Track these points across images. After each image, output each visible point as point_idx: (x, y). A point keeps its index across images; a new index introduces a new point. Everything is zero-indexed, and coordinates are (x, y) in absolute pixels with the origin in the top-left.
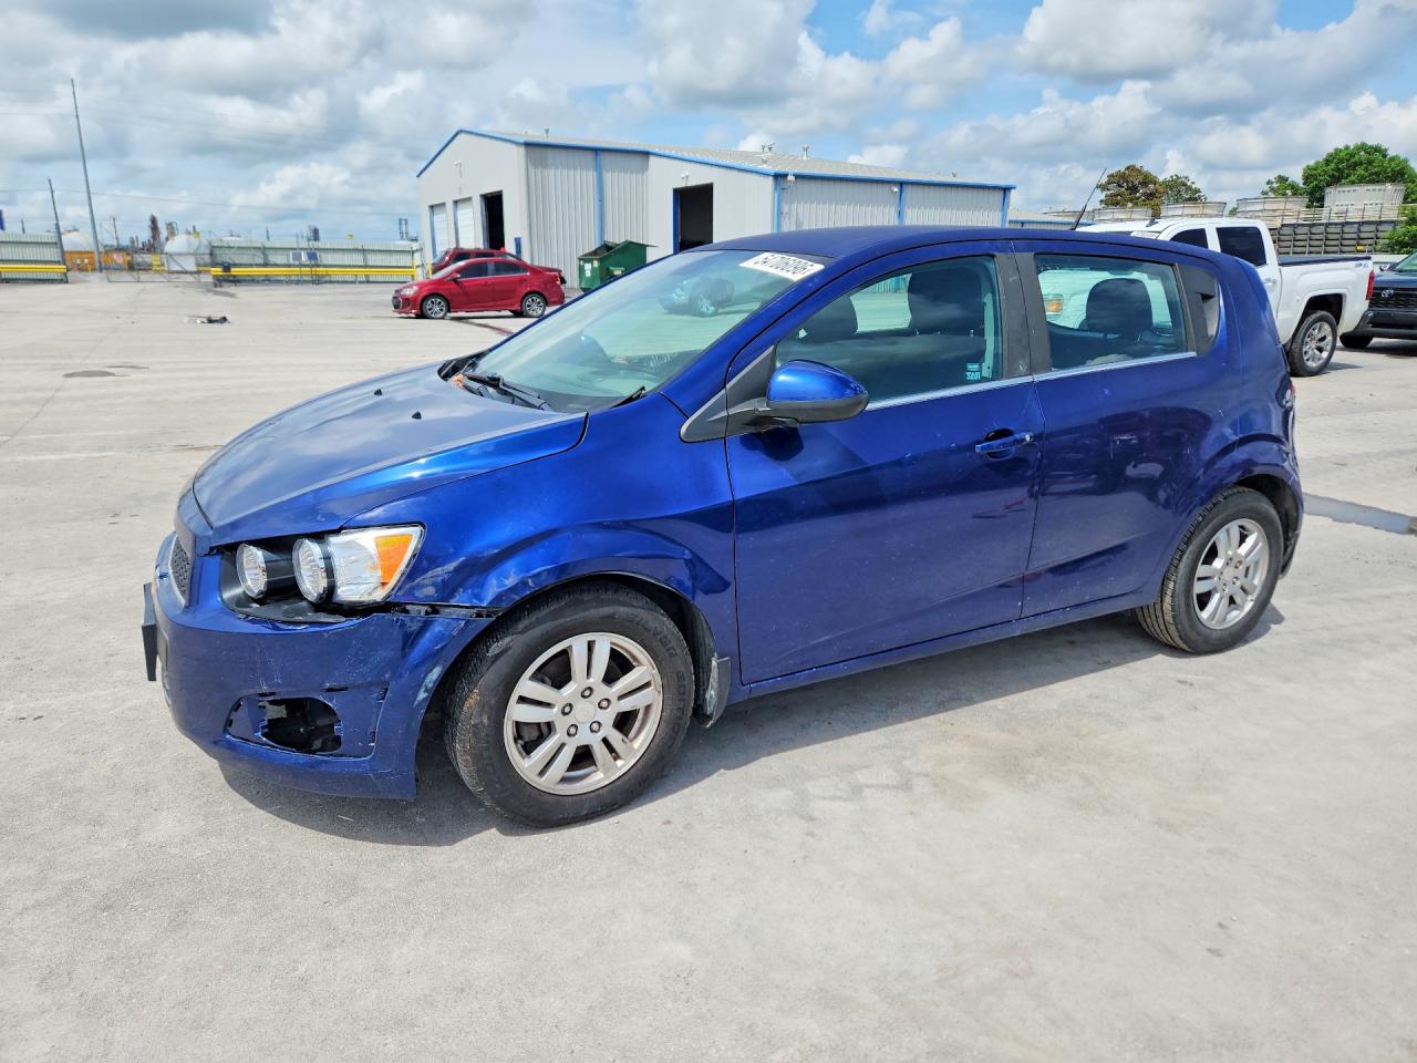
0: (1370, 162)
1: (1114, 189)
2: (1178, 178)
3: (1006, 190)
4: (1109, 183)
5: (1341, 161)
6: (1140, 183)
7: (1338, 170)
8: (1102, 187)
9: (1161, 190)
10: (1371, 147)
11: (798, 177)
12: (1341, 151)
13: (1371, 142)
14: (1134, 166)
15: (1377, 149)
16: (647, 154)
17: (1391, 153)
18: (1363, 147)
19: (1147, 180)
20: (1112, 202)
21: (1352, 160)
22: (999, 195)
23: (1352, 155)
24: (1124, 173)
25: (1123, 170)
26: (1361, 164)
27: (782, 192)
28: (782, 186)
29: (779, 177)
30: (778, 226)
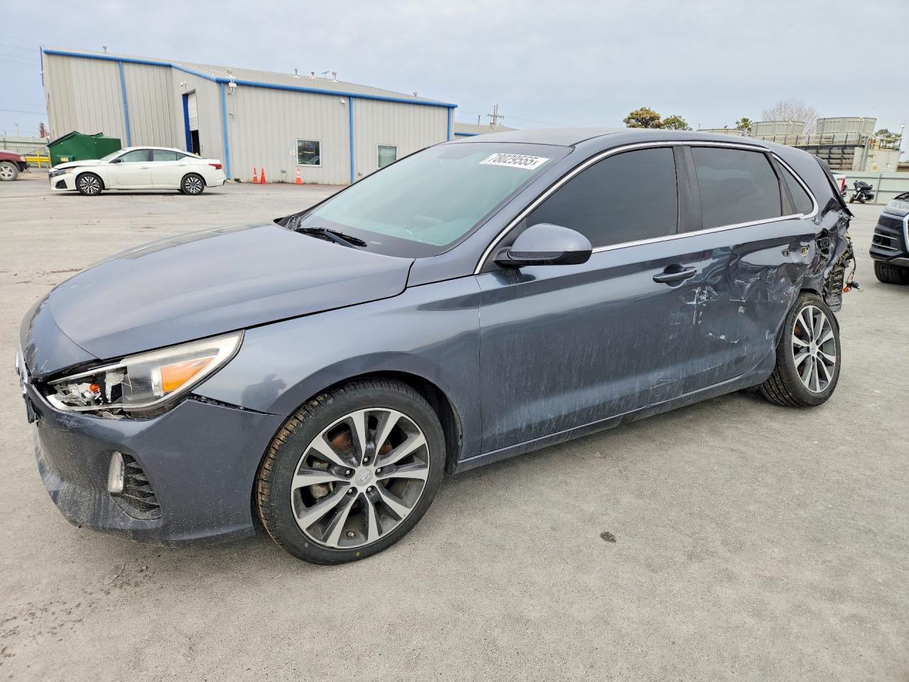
1: (633, 123)
3: (450, 108)
4: (631, 118)
6: (649, 119)
9: (662, 123)
11: (239, 84)
14: (645, 108)
16: (170, 66)
19: (654, 117)
22: (444, 112)
27: (227, 97)
28: (227, 91)
29: (223, 83)
30: (226, 125)
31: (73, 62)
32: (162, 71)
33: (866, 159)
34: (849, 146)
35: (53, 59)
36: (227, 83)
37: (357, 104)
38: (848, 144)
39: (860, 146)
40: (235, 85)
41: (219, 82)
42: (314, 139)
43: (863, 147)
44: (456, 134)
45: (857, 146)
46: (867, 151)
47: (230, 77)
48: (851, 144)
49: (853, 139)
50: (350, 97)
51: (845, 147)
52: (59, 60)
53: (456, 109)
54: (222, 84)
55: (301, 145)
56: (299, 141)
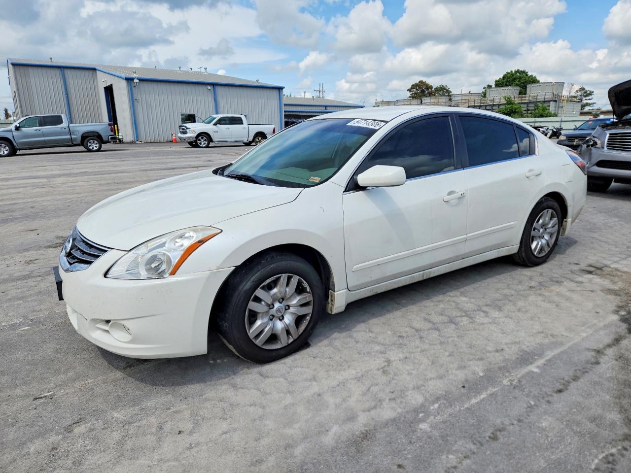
0: (520, 78)
1: (414, 91)
3: (280, 89)
5: (508, 78)
6: (425, 88)
7: (507, 81)
8: (409, 90)
9: (434, 91)
10: (521, 71)
12: (509, 73)
13: (521, 69)
14: (422, 81)
15: (524, 72)
16: (94, 69)
17: (530, 74)
18: (518, 71)
19: (429, 87)
20: (415, 97)
21: (513, 77)
23: (513, 75)
24: (418, 84)
25: (418, 82)
26: (517, 79)
27: (134, 88)
28: (133, 85)
29: (129, 80)
30: (133, 106)
31: (31, 70)
32: (90, 72)
33: (558, 109)
34: (547, 101)
35: (17, 68)
37: (218, 89)
38: (546, 100)
39: (554, 101)
40: (138, 81)
41: (127, 79)
42: (192, 112)
43: (556, 101)
44: (285, 105)
45: (551, 101)
46: (559, 104)
47: (134, 76)
48: (549, 99)
49: (549, 97)
50: (214, 85)
51: (545, 102)
52: (21, 68)
55: (183, 117)
56: (182, 115)
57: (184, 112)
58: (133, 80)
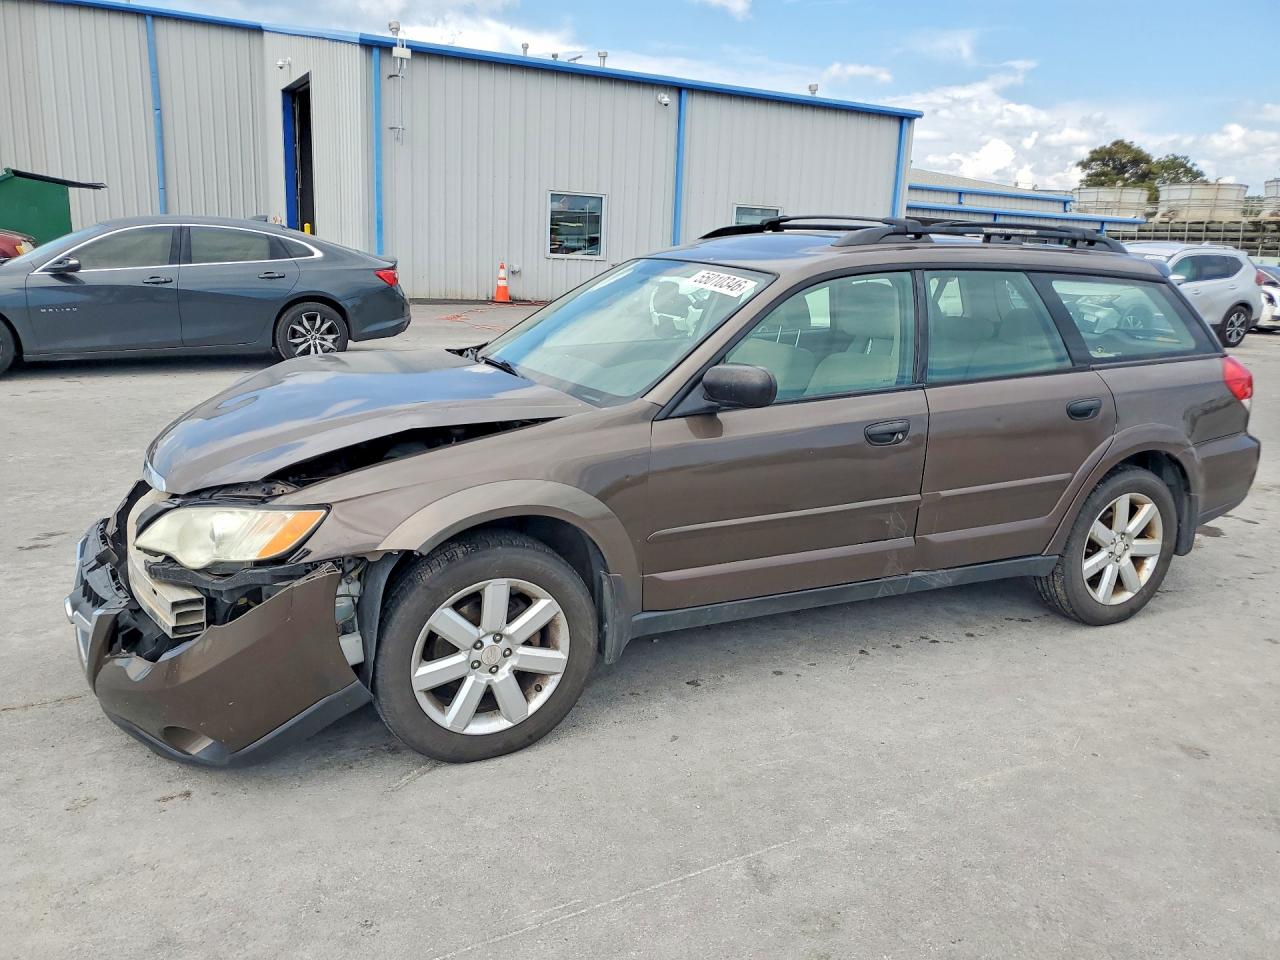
1: (1096, 167)
2: (1176, 158)
3: (904, 119)
4: (1092, 160)
6: (1129, 162)
9: (1154, 170)
11: (421, 52)
14: (1122, 141)
19: (1139, 158)
20: (1095, 181)
24: (1110, 149)
25: (1109, 145)
27: (388, 85)
28: (386, 69)
29: (376, 47)
30: (379, 156)
36: (386, 47)
37: (696, 105)
40: (407, 53)
41: (369, 45)
42: (591, 190)
44: (911, 188)
47: (396, 32)
50: (679, 88)
53: (917, 120)
54: (376, 52)
55: (558, 206)
56: (555, 197)
57: (562, 188)
58: (391, 50)
